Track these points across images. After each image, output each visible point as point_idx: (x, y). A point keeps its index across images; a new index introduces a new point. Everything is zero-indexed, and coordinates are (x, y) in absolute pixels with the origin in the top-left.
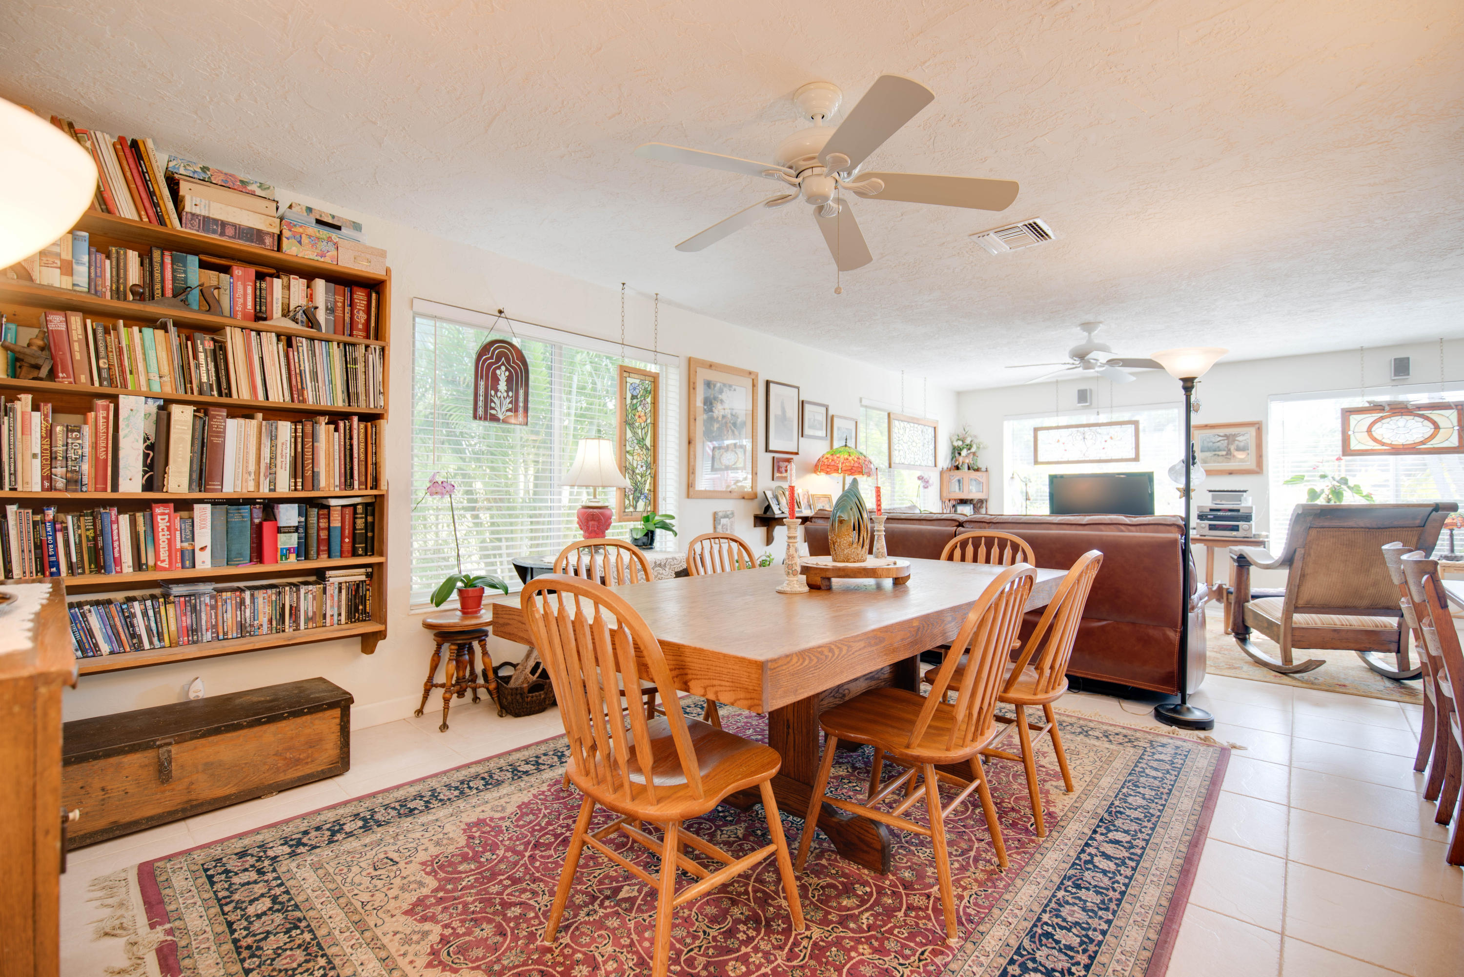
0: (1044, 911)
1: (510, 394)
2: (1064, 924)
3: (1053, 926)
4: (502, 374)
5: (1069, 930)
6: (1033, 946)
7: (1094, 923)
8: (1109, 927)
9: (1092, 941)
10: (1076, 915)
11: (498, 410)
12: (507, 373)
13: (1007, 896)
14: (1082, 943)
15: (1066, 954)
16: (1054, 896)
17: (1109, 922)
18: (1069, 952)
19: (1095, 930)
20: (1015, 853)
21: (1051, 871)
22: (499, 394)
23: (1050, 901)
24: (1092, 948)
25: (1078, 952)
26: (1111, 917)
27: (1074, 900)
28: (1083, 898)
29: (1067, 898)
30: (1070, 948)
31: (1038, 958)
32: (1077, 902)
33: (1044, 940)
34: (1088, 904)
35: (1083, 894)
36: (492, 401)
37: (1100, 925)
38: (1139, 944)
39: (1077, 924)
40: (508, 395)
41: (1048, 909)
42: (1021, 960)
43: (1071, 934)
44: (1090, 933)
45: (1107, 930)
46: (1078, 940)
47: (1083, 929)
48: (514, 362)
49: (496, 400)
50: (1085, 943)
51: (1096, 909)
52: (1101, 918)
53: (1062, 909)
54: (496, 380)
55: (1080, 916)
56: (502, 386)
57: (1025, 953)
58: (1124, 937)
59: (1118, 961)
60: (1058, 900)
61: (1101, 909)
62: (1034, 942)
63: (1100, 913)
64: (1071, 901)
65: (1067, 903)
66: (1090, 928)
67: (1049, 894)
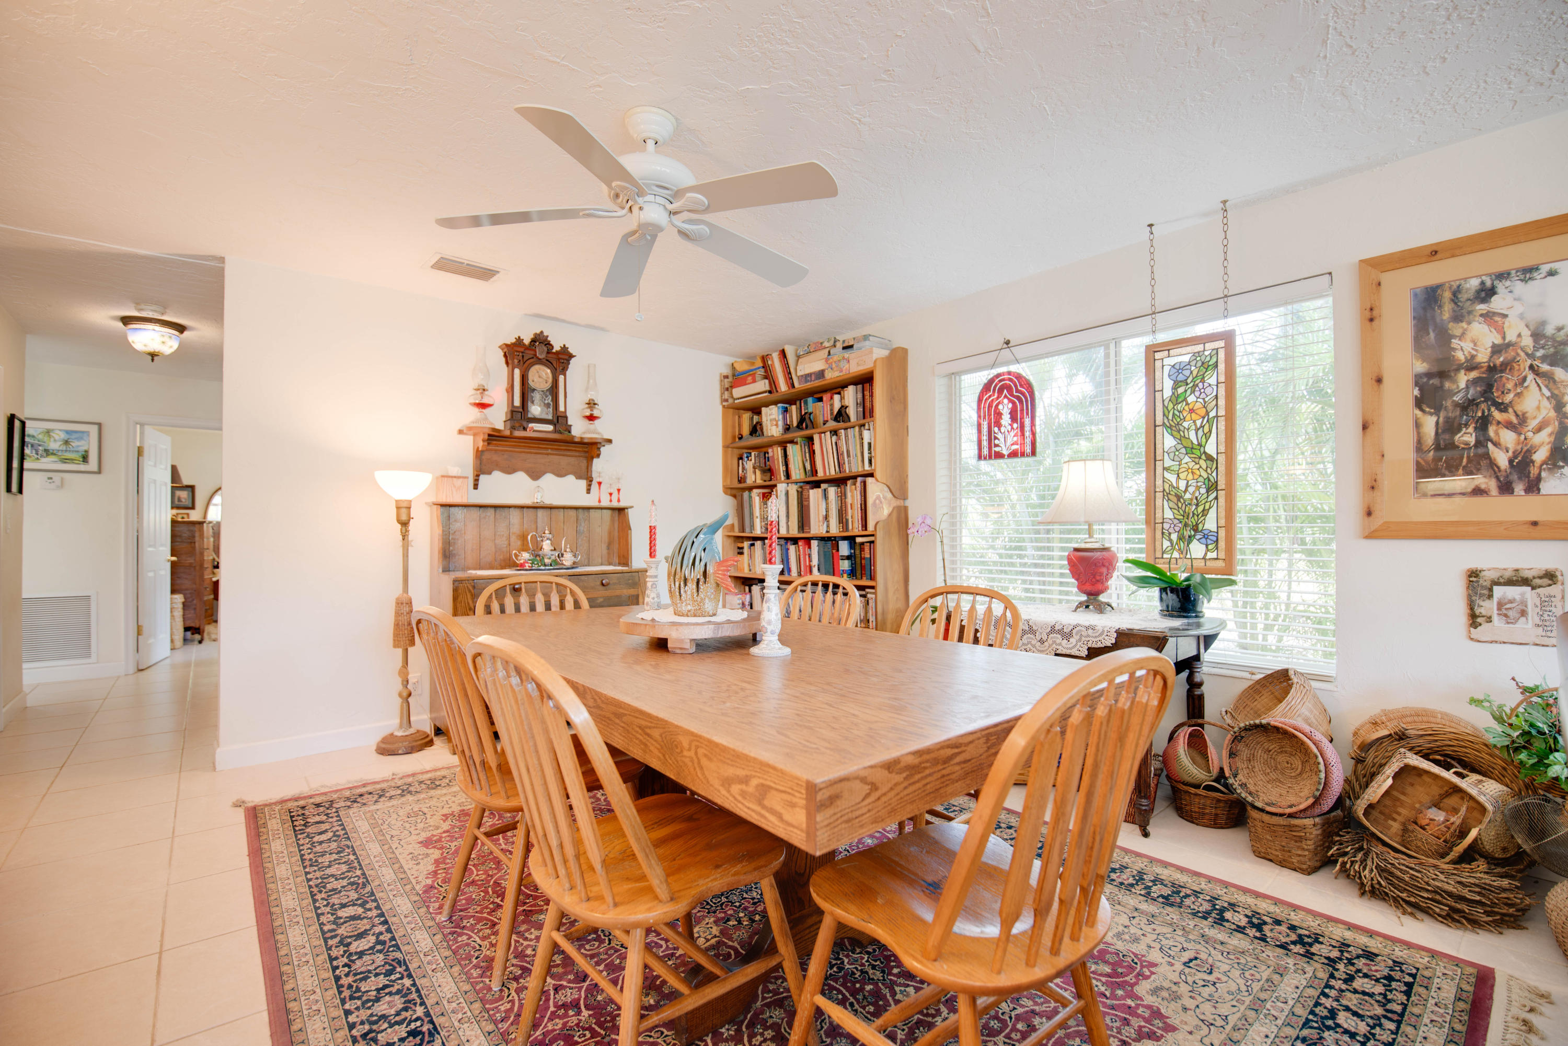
0: (414, 985)
1: (1015, 426)
2: (387, 991)
3: (394, 981)
4: (1005, 408)
5: (378, 990)
6: (391, 957)
7: (364, 1014)
8: (348, 1022)
9: (352, 998)
10: (385, 1006)
11: (1002, 445)
12: (1010, 405)
13: (457, 969)
14: (358, 989)
15: (361, 973)
16: (423, 1004)
17: (352, 1026)
18: (361, 976)
19: (357, 1009)
20: (512, 1009)
21: (456, 1024)
22: (1003, 429)
23: (420, 996)
24: (346, 993)
25: (355, 981)
26: (354, 1032)
27: (402, 1017)
28: (397, 1027)
29: (410, 1012)
30: (365, 979)
31: (378, 955)
32: (397, 1018)
33: (388, 967)
34: (386, 1025)
35: (402, 1031)
36: (996, 438)
37: (358, 1016)
38: (309, 1030)
39: (378, 1000)
40: (1012, 428)
41: (413, 989)
42: (388, 944)
43: (373, 988)
44: (359, 1003)
45: (347, 1018)
46: (363, 989)
47: (368, 1001)
48: (1017, 391)
49: (1000, 436)
50: (355, 992)
51: (374, 1027)
52: (362, 1023)
53: (403, 1000)
54: (999, 415)
55: (381, 1008)
56: (1006, 420)
57: (391, 949)
58: (327, 1025)
59: (317, 1001)
60: (415, 1004)
61: (371, 1031)
62: (393, 960)
63: (367, 1027)
64: (404, 1014)
65: (406, 1009)
66: (363, 1007)
67: (429, 1002)
